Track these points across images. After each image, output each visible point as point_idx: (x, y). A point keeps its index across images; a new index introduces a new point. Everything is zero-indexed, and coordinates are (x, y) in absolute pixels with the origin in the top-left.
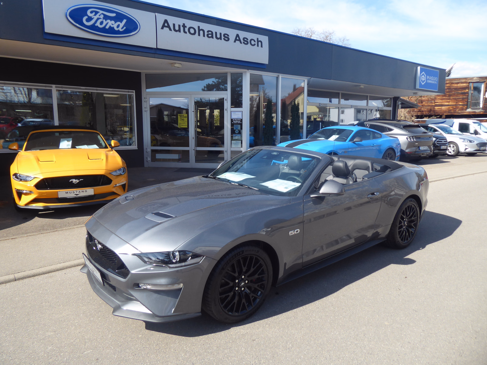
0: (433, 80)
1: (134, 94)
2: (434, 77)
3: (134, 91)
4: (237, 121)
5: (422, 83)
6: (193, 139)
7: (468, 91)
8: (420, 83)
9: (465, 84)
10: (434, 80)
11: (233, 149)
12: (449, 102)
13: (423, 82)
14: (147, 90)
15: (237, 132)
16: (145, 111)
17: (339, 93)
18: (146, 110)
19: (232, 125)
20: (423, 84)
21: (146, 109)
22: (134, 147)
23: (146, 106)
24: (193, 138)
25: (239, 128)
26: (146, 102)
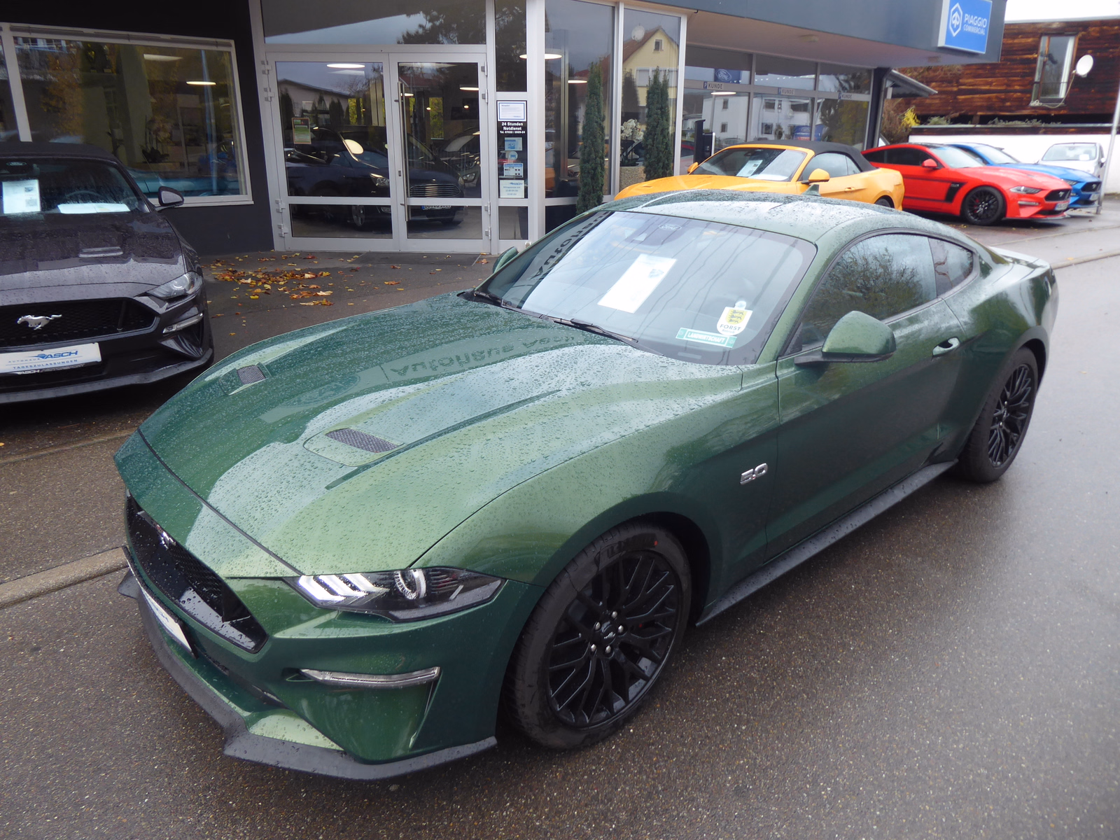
0: (976, 26)
1: (233, 50)
2: (980, 18)
3: (232, 42)
4: (512, 128)
5: (952, 31)
6: (400, 176)
7: (1036, 56)
8: (948, 32)
9: (1030, 40)
10: (979, 26)
11: (503, 203)
12: (990, 84)
13: (955, 30)
14: (266, 39)
15: (512, 156)
16: (266, 99)
17: (750, 56)
18: (269, 96)
19: (501, 138)
20: (954, 35)
21: (270, 94)
22: (245, 199)
23: (266, 86)
24: (400, 172)
25: (520, 147)
26: (267, 72)
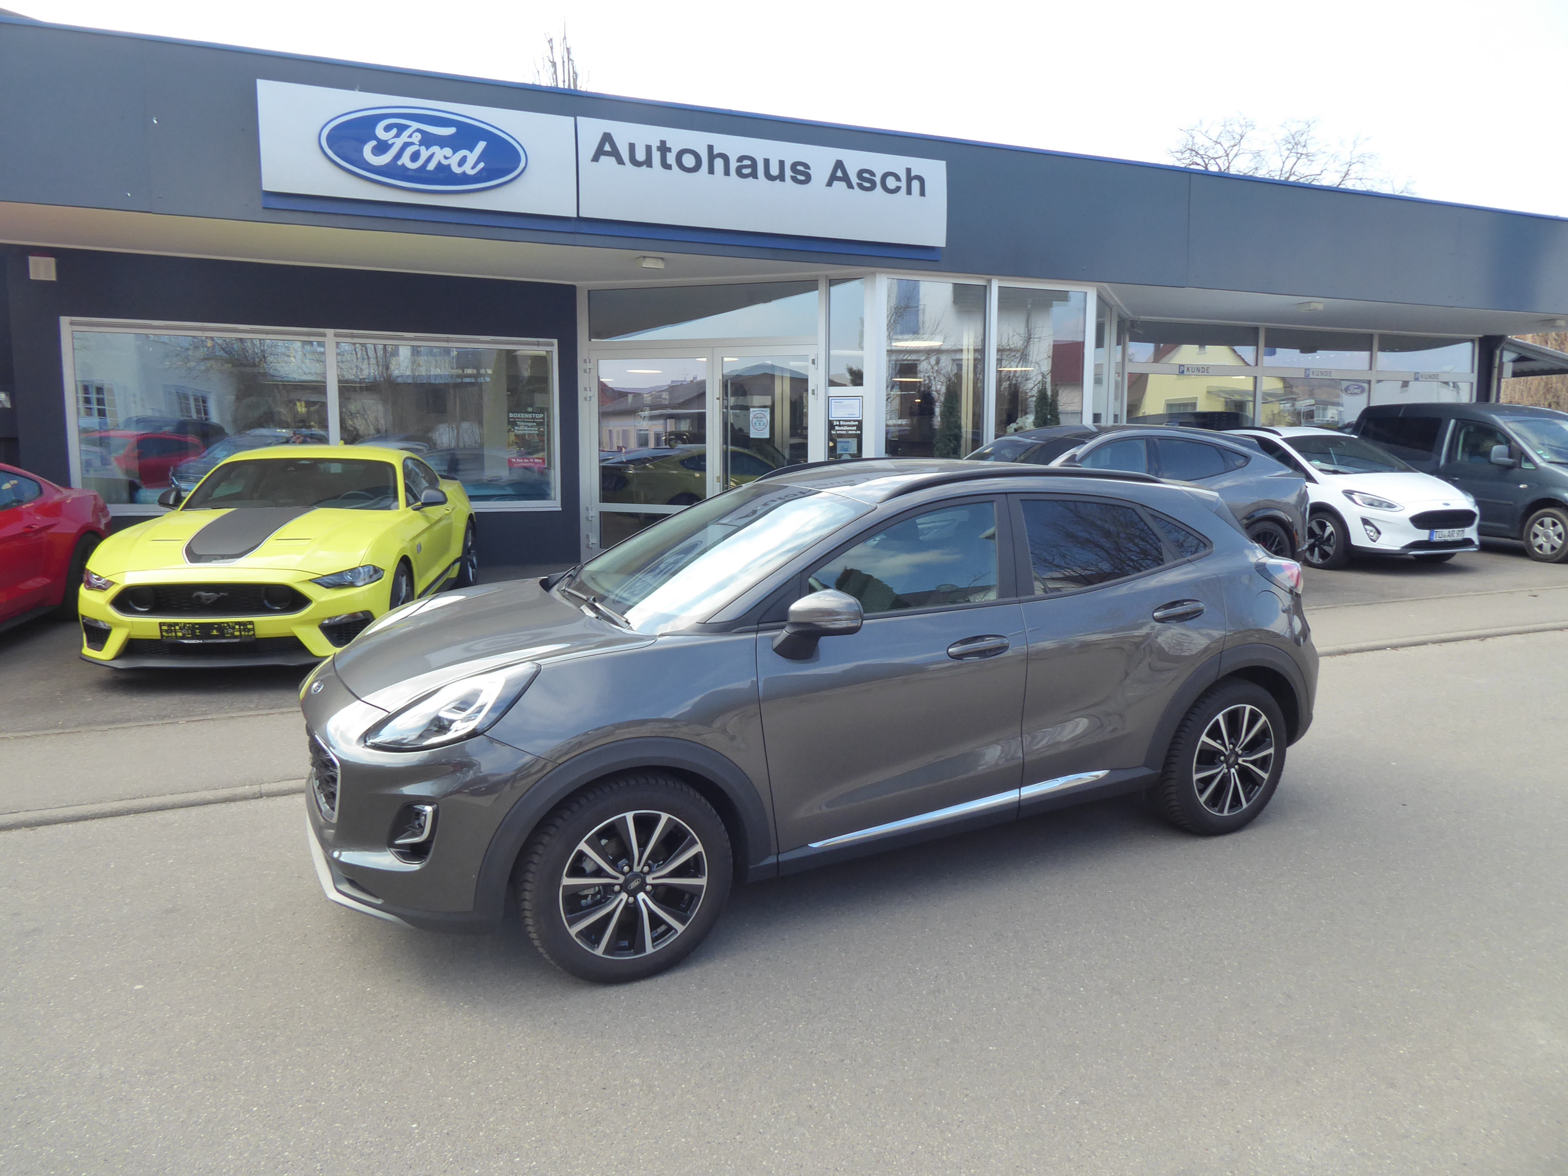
1: (555, 350)
3: (555, 341)
4: (845, 428)
6: (718, 481)
14: (591, 341)
16: (586, 399)
19: (832, 440)
21: (589, 394)
22: (553, 504)
23: (587, 385)
24: (718, 477)
25: (854, 450)
26: (588, 371)
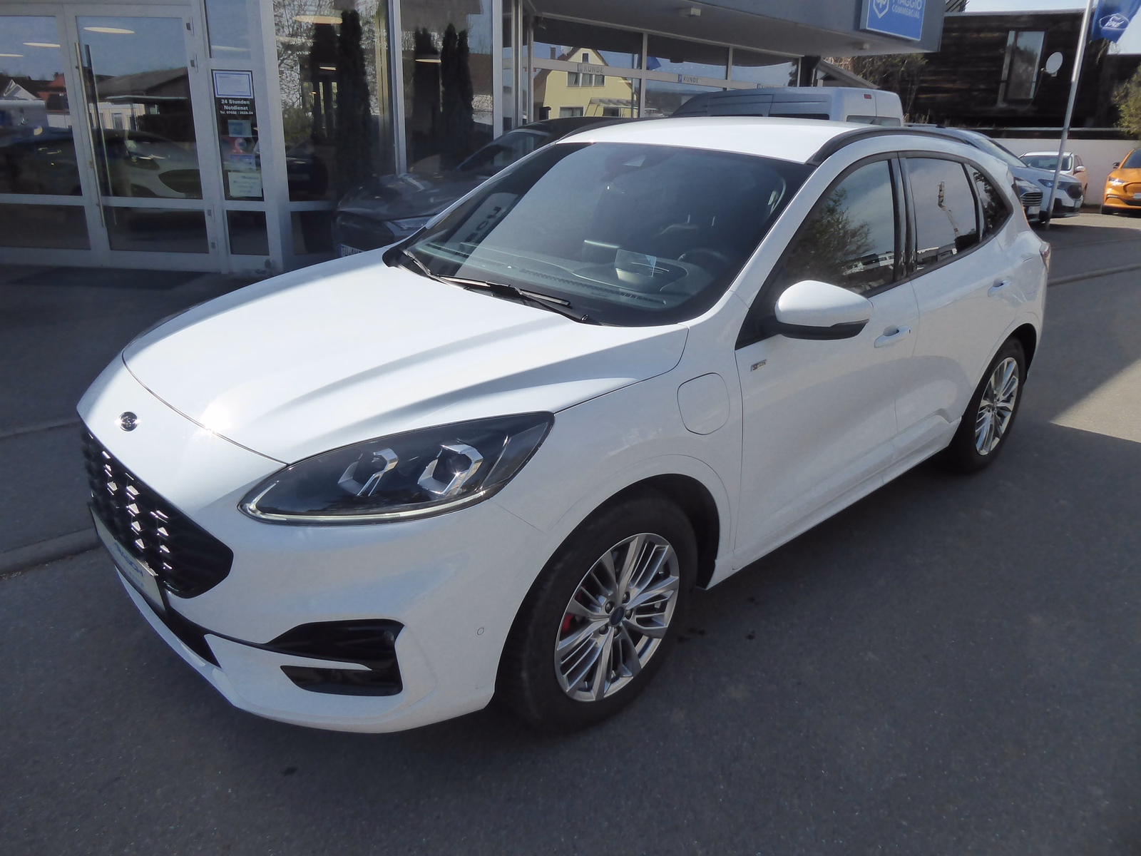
0: (909, 7)
4: (235, 108)
5: (877, 11)
7: (1003, 52)
9: (997, 34)
10: (912, 7)
11: (233, 207)
12: (954, 82)
17: (640, 35)
19: (223, 122)
20: (880, 16)
25: (248, 133)
